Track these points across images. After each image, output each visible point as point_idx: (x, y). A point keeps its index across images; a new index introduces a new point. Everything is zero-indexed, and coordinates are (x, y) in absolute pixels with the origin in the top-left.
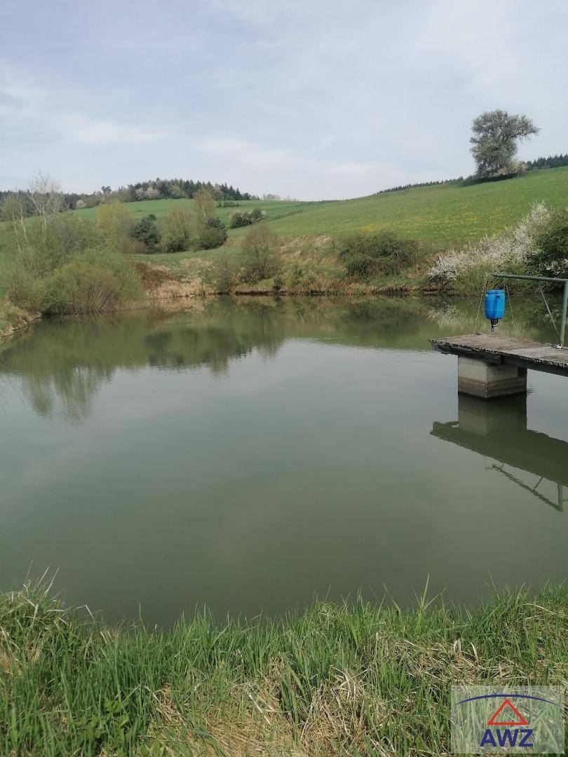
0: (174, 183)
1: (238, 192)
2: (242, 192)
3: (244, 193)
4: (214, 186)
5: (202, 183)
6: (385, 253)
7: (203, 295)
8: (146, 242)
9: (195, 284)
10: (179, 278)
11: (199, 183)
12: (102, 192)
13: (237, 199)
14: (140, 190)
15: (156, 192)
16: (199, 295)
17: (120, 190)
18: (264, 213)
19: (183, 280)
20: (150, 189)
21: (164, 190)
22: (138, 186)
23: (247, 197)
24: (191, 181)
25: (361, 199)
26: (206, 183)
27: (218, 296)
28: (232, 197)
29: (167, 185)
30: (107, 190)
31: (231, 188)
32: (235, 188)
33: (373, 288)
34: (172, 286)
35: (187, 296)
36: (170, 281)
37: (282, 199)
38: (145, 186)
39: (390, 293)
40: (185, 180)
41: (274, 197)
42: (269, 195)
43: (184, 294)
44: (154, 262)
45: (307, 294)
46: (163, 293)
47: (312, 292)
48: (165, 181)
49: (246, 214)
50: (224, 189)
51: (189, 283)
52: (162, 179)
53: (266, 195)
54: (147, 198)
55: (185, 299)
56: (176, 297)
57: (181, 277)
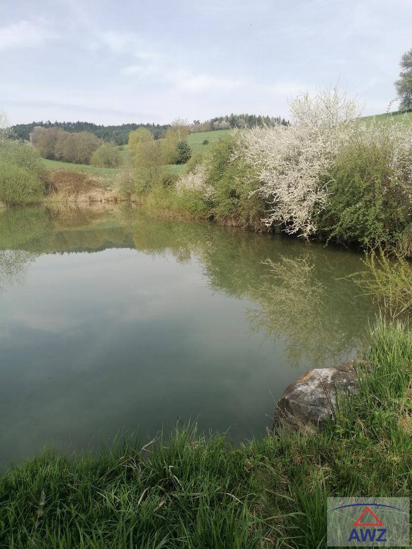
0: (241, 117)
4: (271, 118)
5: (262, 117)
9: (115, 191)
10: (105, 187)
11: (260, 117)
12: (194, 124)
14: (217, 123)
15: (228, 124)
16: (112, 201)
17: (206, 123)
19: (108, 188)
20: (224, 122)
21: (233, 122)
22: (216, 120)
26: (266, 117)
29: (236, 119)
30: (197, 122)
34: (96, 194)
35: (101, 201)
36: (98, 189)
38: (221, 119)
40: (250, 115)
43: (99, 199)
48: (236, 116)
50: (278, 120)
51: (111, 191)
52: (234, 114)
54: (221, 129)
57: (108, 186)
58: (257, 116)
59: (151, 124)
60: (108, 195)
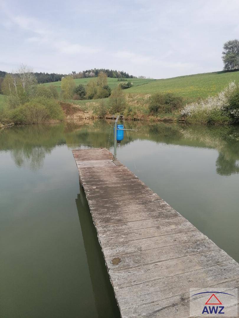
0: (101, 70)
1: (128, 75)
2: (130, 75)
3: (131, 75)
4: (118, 72)
5: (113, 71)
6: (167, 103)
7: (93, 118)
8: (80, 95)
9: (90, 114)
10: (83, 111)
11: (112, 71)
12: (72, 74)
13: (127, 78)
14: (87, 73)
15: (94, 74)
16: (91, 118)
17: (80, 73)
18: (132, 83)
19: (85, 111)
20: (91, 73)
21: (97, 73)
22: (87, 71)
23: (132, 77)
24: (109, 70)
25: (173, 78)
26: (115, 71)
27: (99, 119)
28: (125, 77)
29: (98, 71)
30: (74, 73)
31: (125, 73)
32: (127, 73)
33: (159, 118)
34: (80, 114)
35: (86, 118)
36: (80, 112)
37: (147, 78)
38: (89, 71)
39: (165, 121)
40: (106, 69)
41: (143, 77)
42: (141, 76)
43: (84, 118)
44: (74, 103)
45: (132, 120)
46: (75, 117)
47: (135, 119)
49: (124, 84)
50: (122, 73)
51: (88, 113)
52: (97, 69)
53: (140, 76)
54: (89, 77)
55: (85, 119)
56: (81, 119)
57: (85, 110)
58: (110, 70)
59: (43, 72)
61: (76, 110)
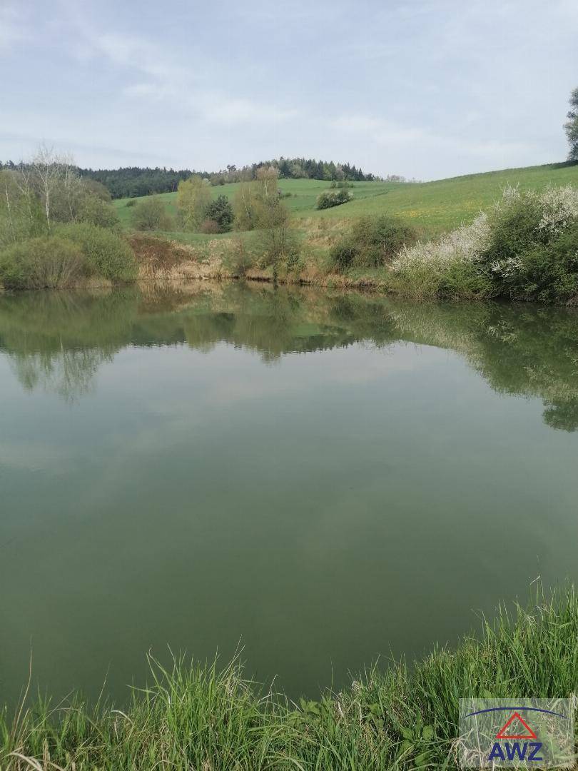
0: (296, 162)
1: (360, 172)
2: (365, 172)
3: (368, 174)
4: (336, 165)
5: (324, 162)
7: (218, 278)
9: (215, 266)
10: (199, 259)
11: (321, 162)
12: (227, 170)
13: (359, 180)
14: (262, 169)
15: (277, 171)
16: (214, 278)
17: (245, 169)
18: (350, 194)
19: (204, 261)
20: (272, 168)
21: (286, 169)
22: (261, 165)
23: (370, 178)
24: (314, 161)
27: (234, 280)
28: (353, 178)
29: (288, 164)
30: (232, 168)
31: (354, 168)
32: (357, 168)
34: (189, 267)
35: (200, 278)
36: (190, 262)
37: (407, 181)
38: (268, 164)
40: (307, 159)
41: (398, 178)
42: (393, 176)
43: (197, 276)
44: (180, 241)
45: (296, 283)
46: (174, 277)
47: (301, 281)
48: (288, 160)
49: (333, 195)
50: (346, 169)
51: (208, 264)
52: (285, 158)
53: (390, 176)
56: (189, 278)
57: (203, 258)
58: (317, 162)
59: (161, 168)
60: (205, 270)
61: (180, 257)
